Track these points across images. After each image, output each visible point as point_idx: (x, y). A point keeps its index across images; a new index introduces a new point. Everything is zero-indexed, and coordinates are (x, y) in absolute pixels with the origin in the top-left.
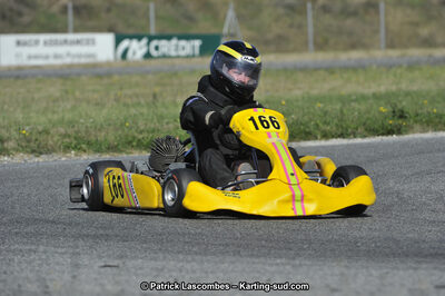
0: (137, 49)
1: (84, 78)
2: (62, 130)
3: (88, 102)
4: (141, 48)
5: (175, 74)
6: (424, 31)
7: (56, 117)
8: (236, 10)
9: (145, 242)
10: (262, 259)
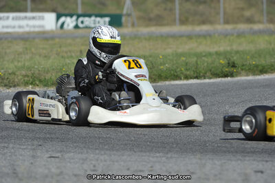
0: (70, 23)
1: (37, 40)
2: (24, 73)
3: (40, 56)
4: (72, 22)
6: (247, 13)
7: (20, 64)
9: (75, 142)
10: (148, 154)
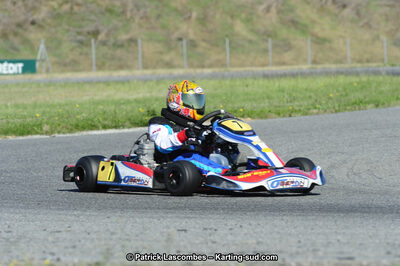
5: (6, 86)
6: (167, 58)
8: (45, 44)
10: (65, 212)
